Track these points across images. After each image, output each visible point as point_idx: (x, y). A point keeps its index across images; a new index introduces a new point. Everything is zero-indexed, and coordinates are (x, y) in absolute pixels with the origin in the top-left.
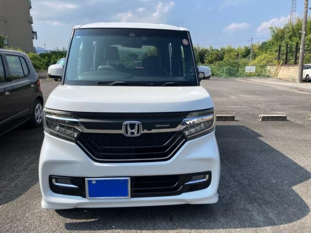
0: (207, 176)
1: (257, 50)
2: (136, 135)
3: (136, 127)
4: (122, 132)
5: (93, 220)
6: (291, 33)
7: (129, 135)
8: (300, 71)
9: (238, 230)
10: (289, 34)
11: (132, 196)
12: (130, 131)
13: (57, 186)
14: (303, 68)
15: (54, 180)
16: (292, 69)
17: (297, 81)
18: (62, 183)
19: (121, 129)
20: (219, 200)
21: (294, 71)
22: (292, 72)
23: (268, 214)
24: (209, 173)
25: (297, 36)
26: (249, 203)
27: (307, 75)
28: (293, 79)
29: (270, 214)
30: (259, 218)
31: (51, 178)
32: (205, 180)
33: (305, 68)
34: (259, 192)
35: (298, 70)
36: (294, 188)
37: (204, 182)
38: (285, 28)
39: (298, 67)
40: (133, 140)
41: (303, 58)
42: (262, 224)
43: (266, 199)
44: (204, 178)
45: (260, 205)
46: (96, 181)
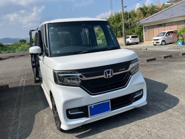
0: (142, 92)
1: (97, 31)
2: (111, 76)
3: (110, 73)
4: (104, 76)
5: (89, 130)
6: (113, 21)
7: (107, 77)
8: (125, 40)
9: (159, 114)
10: (112, 21)
11: (112, 110)
12: (108, 75)
13: (72, 115)
14: (126, 38)
15: (69, 112)
16: (120, 39)
17: (124, 45)
18: (73, 112)
19: (103, 75)
20: (147, 103)
21: (121, 40)
22: (120, 41)
23: (164, 104)
24: (142, 90)
25: (116, 22)
26: (154, 102)
27: (128, 42)
28: (122, 44)
29: (165, 104)
30: (163, 107)
31: (67, 111)
32: (141, 94)
33: (127, 38)
34: (153, 97)
35: (123, 39)
36: (165, 91)
37: (141, 95)
38: (110, 18)
39: (123, 38)
40: (109, 79)
41: (125, 32)
42: (166, 109)
43: (158, 99)
44: (140, 93)
45: (158, 102)
46: (94, 106)
